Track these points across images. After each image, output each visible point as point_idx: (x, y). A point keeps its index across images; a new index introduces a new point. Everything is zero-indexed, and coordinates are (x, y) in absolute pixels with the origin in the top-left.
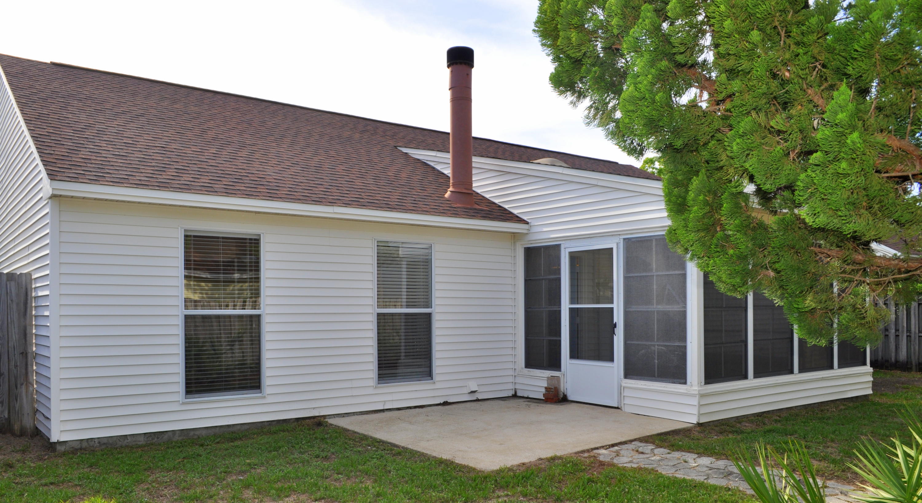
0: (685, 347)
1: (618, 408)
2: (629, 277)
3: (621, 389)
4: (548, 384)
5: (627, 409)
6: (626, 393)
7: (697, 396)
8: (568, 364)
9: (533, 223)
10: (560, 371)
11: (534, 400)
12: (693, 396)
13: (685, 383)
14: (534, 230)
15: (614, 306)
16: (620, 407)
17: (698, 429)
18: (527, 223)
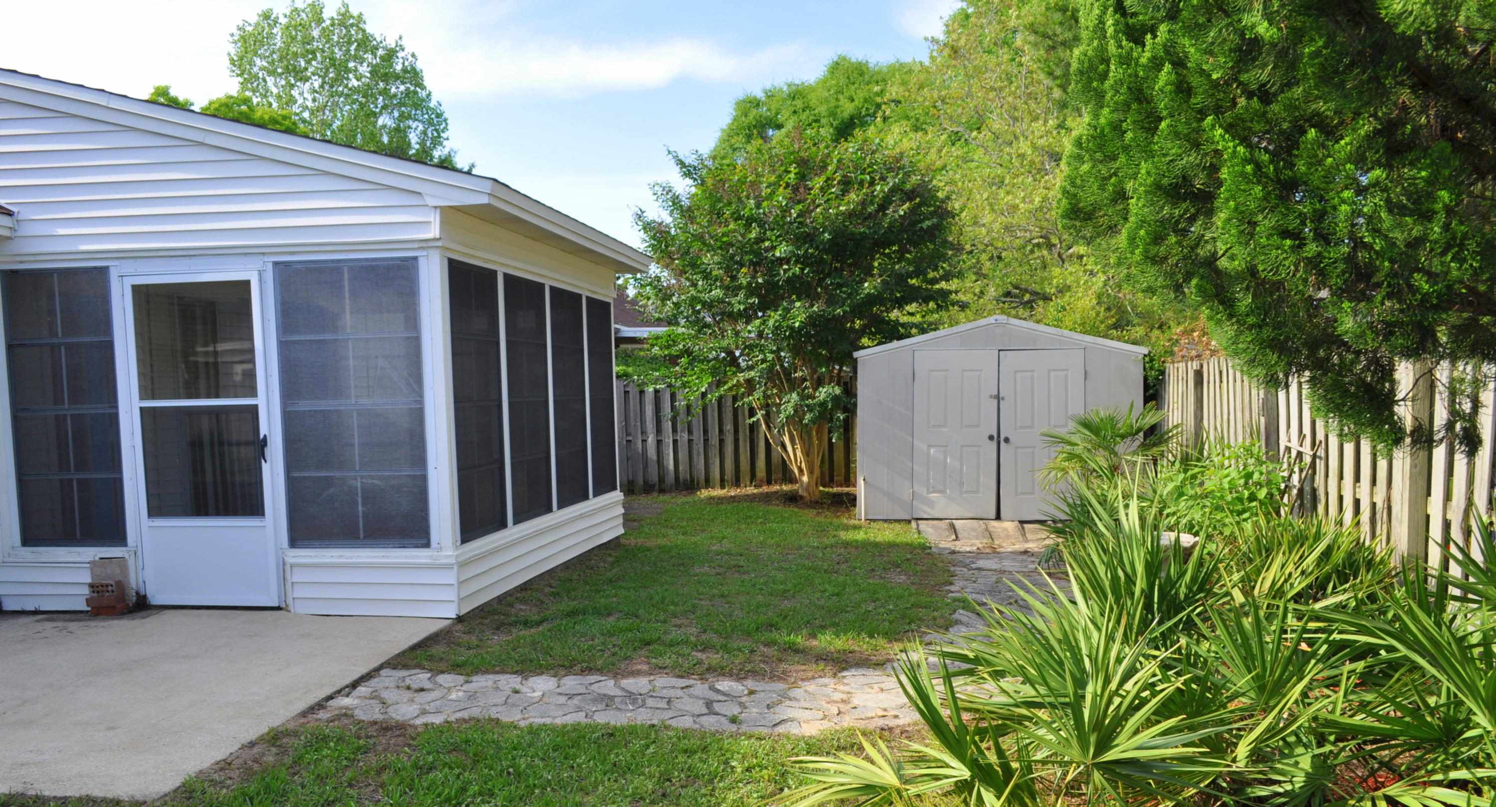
0: (424, 478)
1: (279, 608)
2: (293, 342)
3: (283, 568)
4: (93, 575)
5: (299, 608)
6: (297, 576)
7: (455, 567)
8: (145, 529)
9: (25, 214)
10: (125, 545)
11: (63, 616)
12: (447, 567)
13: (427, 545)
14: (27, 230)
15: (260, 401)
16: (283, 605)
17: (459, 627)
18: (10, 214)
